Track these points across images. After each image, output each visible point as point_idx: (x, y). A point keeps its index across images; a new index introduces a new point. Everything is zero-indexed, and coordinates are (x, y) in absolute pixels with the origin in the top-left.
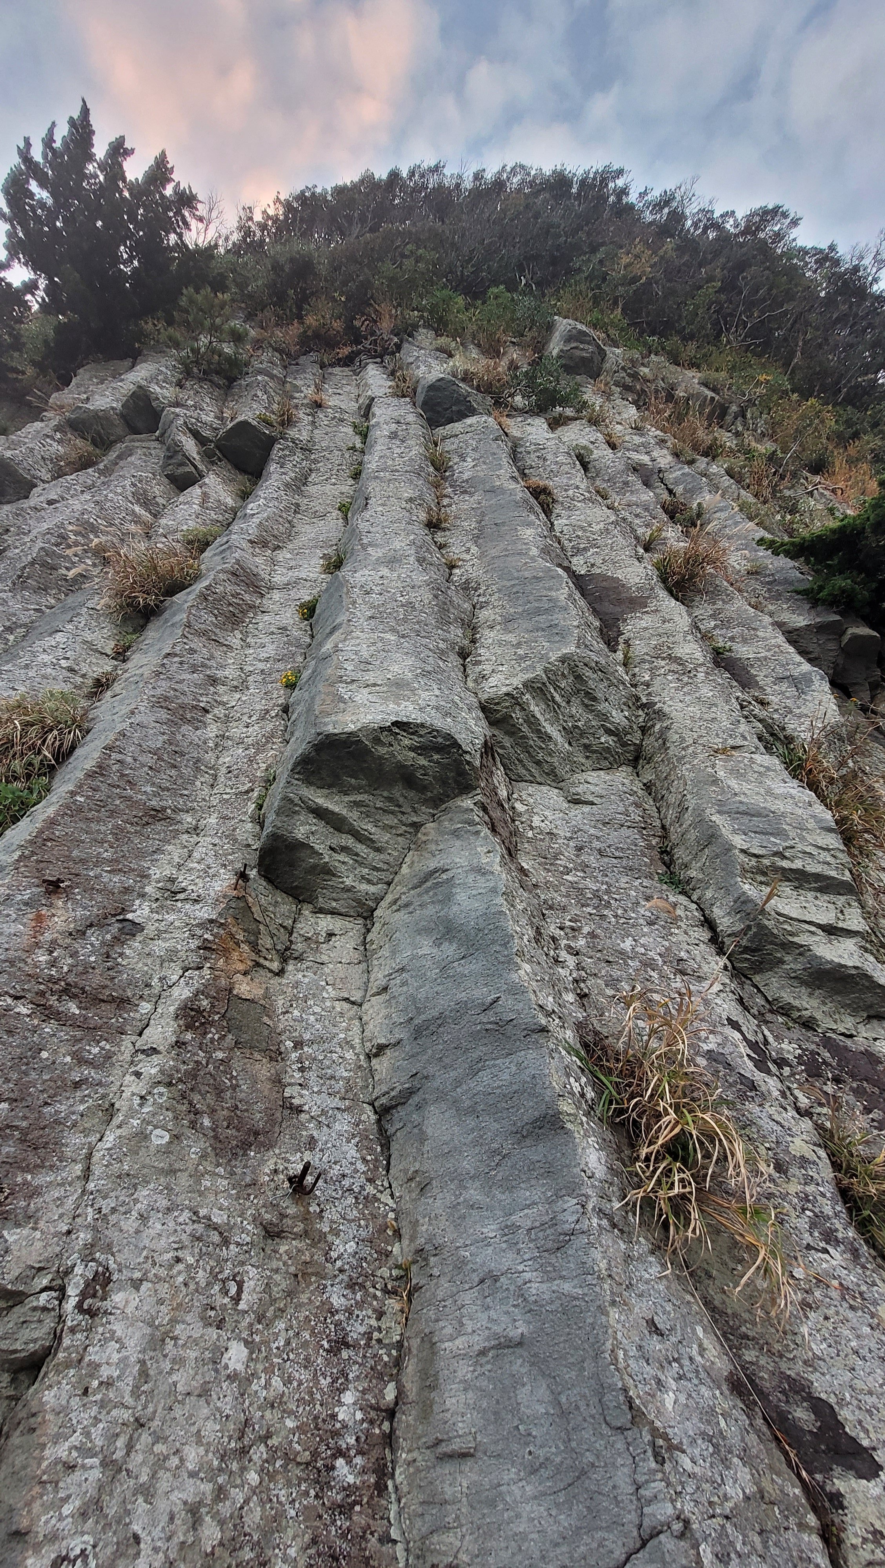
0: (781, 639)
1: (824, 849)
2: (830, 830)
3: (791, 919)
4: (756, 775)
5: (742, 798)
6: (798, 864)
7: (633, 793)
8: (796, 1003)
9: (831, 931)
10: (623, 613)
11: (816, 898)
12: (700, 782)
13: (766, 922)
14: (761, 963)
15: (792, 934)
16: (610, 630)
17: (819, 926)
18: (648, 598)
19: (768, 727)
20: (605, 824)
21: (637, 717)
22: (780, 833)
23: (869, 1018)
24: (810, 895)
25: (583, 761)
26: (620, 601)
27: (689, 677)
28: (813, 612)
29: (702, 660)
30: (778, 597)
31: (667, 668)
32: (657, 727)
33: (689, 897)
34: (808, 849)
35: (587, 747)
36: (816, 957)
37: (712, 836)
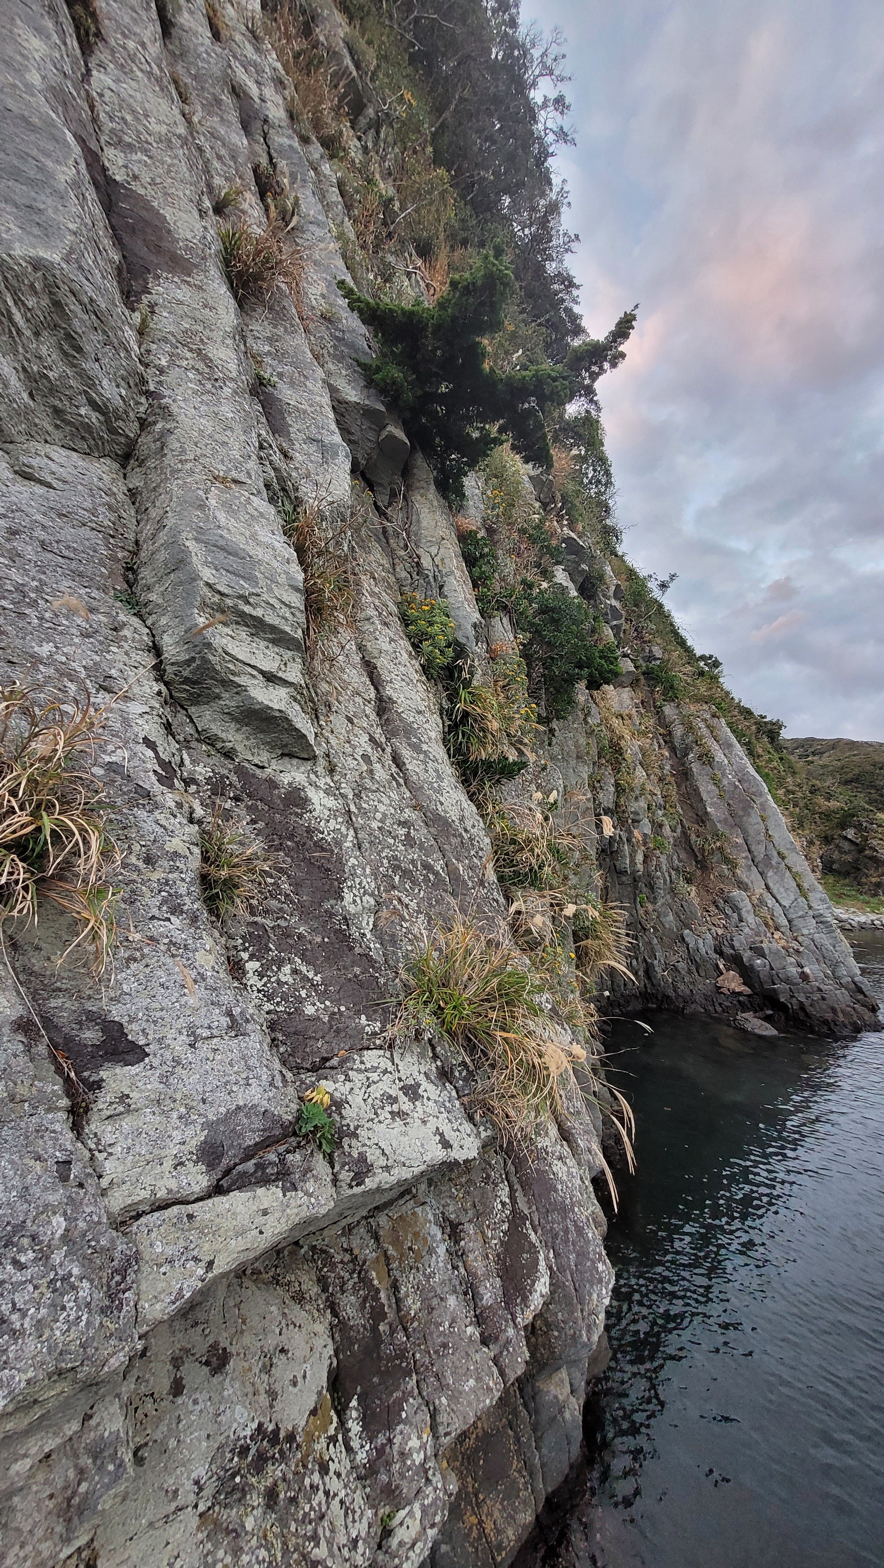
0: (325, 400)
1: (286, 605)
2: (297, 589)
3: (237, 660)
4: (247, 517)
5: (224, 533)
6: (258, 612)
7: (110, 493)
8: (223, 735)
9: (271, 678)
10: (158, 266)
11: (267, 648)
12: (186, 502)
13: (211, 657)
14: (199, 696)
15: (234, 674)
16: (136, 280)
17: (262, 672)
18: (196, 266)
19: (281, 479)
20: (61, 515)
21: (138, 403)
22: (251, 579)
23: (283, 755)
24: (263, 644)
25: (50, 429)
26: (158, 249)
27: (213, 386)
28: (366, 391)
29: (234, 374)
30: (339, 358)
31: (191, 362)
32: (159, 426)
33: (144, 621)
34: (272, 601)
35: (57, 412)
36: (250, 697)
37: (181, 561)
